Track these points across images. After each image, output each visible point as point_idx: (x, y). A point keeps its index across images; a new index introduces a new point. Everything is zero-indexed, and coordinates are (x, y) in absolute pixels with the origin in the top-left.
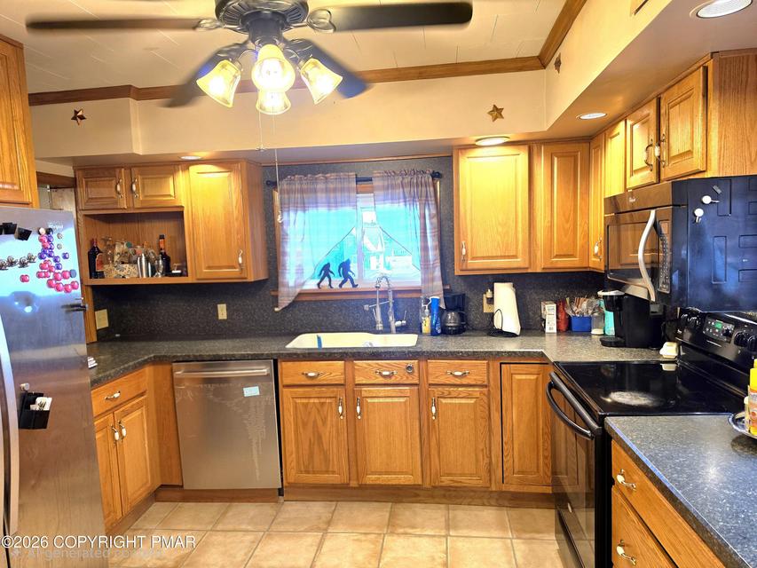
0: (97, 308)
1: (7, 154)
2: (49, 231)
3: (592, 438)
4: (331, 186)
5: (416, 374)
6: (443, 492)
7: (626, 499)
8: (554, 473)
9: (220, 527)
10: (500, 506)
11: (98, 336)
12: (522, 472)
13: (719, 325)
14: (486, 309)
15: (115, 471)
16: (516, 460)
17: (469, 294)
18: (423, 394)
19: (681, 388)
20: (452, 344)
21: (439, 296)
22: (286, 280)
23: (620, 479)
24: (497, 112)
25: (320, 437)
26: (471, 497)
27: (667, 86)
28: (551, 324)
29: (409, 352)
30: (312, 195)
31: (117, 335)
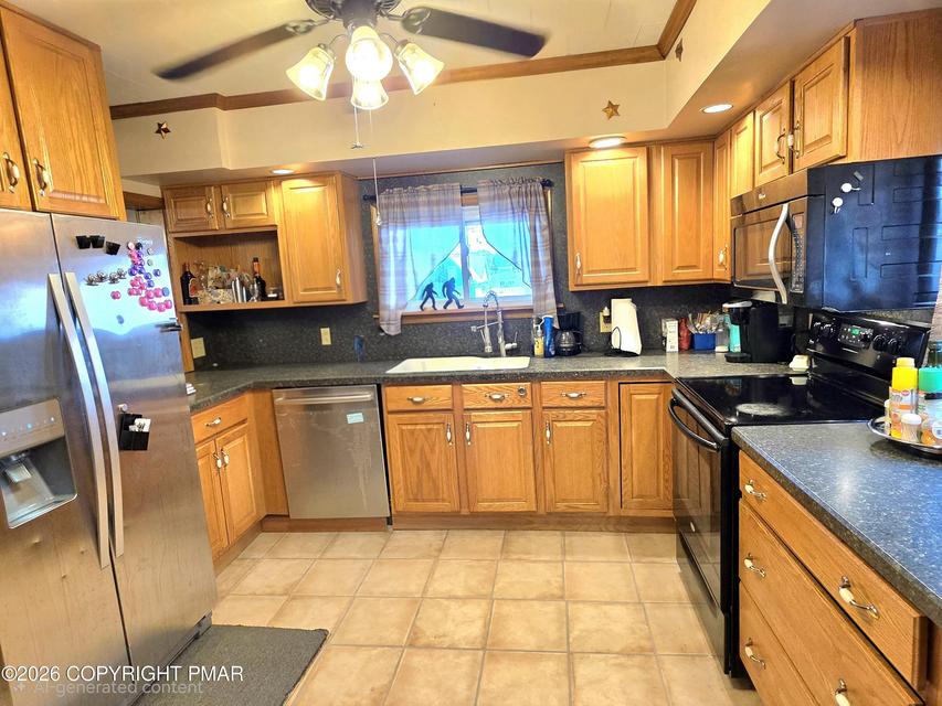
0: (193, 336)
1: (90, 165)
2: (138, 246)
3: (718, 450)
4: (434, 198)
5: (529, 396)
6: (558, 519)
7: (754, 511)
8: (676, 496)
9: (328, 555)
10: (618, 531)
11: (195, 365)
12: (642, 497)
13: (856, 331)
14: (603, 328)
15: (219, 500)
16: (635, 483)
17: (585, 313)
18: (536, 418)
19: (812, 402)
20: (567, 365)
21: (552, 314)
22: (387, 303)
23: (749, 489)
24: (612, 109)
25: (428, 465)
26: (589, 524)
27: (802, 66)
28: (672, 342)
29: (522, 374)
30: (413, 210)
31: (215, 365)
